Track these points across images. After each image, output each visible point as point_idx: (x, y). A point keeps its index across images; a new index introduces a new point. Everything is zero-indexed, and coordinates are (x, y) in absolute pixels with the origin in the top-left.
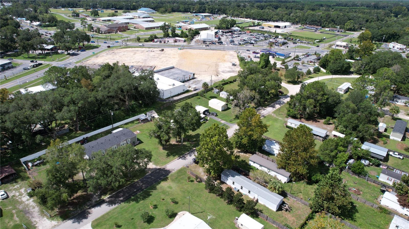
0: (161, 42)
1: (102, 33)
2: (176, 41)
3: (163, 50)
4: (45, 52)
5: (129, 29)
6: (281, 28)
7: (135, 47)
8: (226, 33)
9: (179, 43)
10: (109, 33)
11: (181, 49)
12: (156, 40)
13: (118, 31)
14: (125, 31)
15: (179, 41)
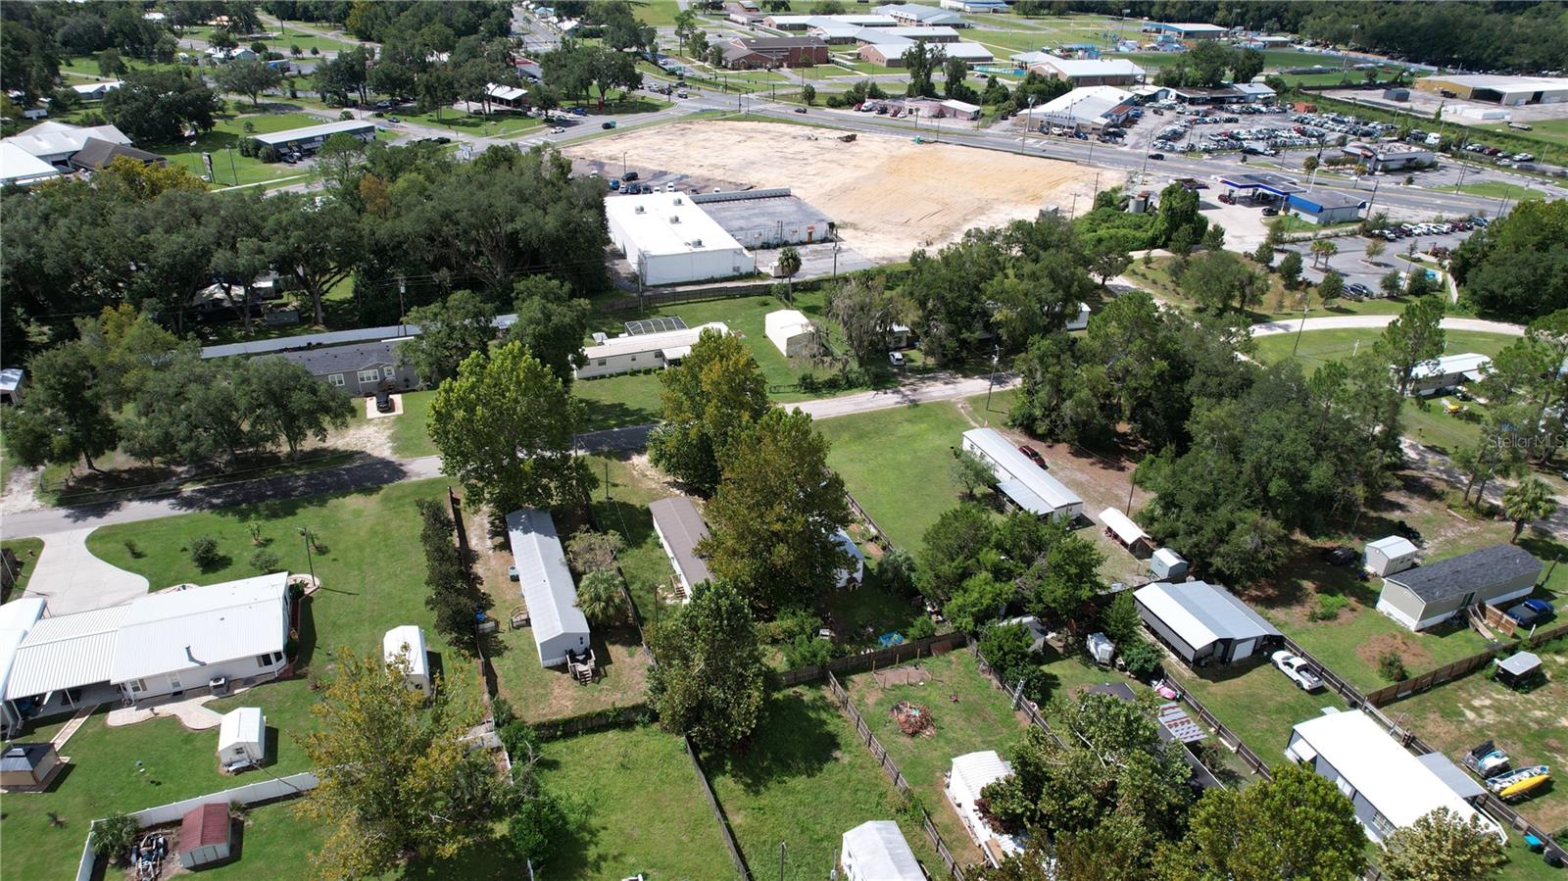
0: (883, 111)
1: (725, 67)
2: (941, 114)
3: (851, 139)
4: (493, 108)
5: (828, 61)
6: (1504, 101)
7: (772, 121)
8: (1192, 102)
9: (952, 120)
10: (749, 67)
11: (921, 142)
12: (868, 103)
13: (785, 65)
14: (809, 65)
15: (955, 113)
